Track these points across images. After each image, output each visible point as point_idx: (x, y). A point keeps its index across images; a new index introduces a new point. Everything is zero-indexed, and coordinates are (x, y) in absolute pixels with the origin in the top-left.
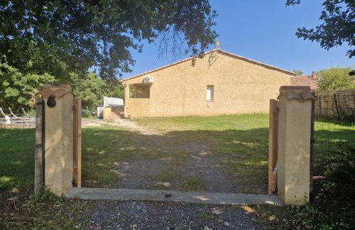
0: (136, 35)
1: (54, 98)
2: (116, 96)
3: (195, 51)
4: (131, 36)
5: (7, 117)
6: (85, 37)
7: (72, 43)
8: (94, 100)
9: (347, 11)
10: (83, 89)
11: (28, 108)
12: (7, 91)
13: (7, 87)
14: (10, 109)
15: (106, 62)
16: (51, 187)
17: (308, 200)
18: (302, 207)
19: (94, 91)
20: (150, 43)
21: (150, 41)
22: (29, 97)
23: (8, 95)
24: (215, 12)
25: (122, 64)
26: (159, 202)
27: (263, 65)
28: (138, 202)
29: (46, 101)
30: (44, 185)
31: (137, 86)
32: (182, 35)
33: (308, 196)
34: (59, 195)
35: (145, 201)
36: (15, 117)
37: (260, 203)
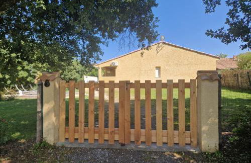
0: (104, 36)
1: (48, 81)
2: (93, 75)
3: (143, 46)
4: (101, 37)
5: (20, 91)
6: (70, 38)
7: (62, 42)
8: (78, 78)
9: (244, 18)
10: (70, 71)
11: (33, 85)
12: (20, 73)
13: (20, 70)
14: (22, 85)
15: (84, 54)
16: (47, 139)
17: (218, 148)
18: (213, 154)
19: (78, 72)
20: (113, 41)
21: (113, 40)
22: (34, 77)
23: (20, 76)
24: (157, 18)
25: (95, 55)
26: (116, 150)
27: (196, 52)
28: (103, 149)
29: (44, 83)
30: (42, 137)
31: (107, 68)
32: (135, 34)
33: (218, 146)
34: (52, 144)
35: (107, 149)
36: (26, 91)
37: (185, 151)
